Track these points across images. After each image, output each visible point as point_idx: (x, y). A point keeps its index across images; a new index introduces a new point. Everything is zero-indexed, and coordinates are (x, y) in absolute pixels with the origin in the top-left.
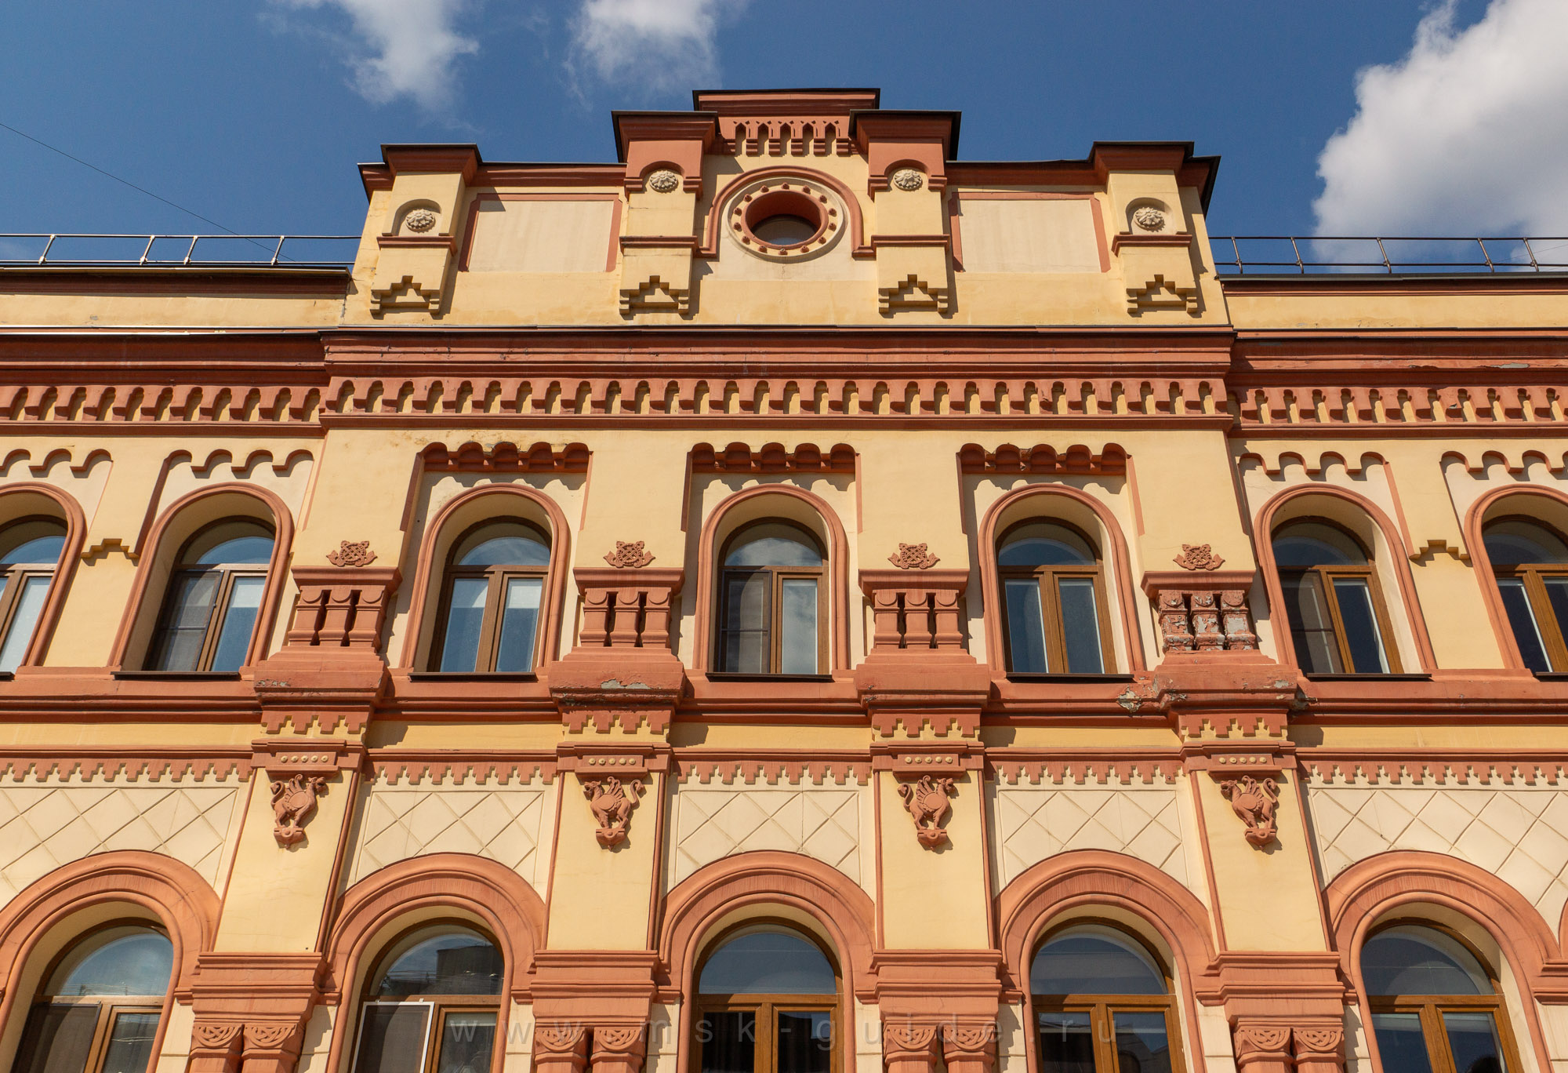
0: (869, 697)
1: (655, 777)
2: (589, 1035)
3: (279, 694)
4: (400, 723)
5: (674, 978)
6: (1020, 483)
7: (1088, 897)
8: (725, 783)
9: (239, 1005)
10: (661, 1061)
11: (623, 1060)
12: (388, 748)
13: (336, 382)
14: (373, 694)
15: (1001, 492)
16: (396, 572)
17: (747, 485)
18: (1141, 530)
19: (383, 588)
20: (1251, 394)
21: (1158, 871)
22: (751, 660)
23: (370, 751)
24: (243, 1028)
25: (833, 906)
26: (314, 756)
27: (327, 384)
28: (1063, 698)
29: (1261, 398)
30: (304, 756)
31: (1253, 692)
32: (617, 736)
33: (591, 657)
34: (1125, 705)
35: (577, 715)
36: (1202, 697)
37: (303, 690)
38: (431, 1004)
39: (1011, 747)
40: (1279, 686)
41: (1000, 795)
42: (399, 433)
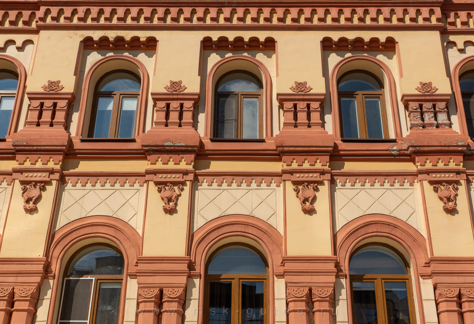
0: (281, 149)
1: (188, 183)
2: (161, 291)
3: (23, 148)
4: (76, 160)
5: (197, 267)
6: (348, 55)
7: (375, 234)
8: (218, 186)
9: (11, 279)
10: (192, 302)
11: (176, 301)
12: (72, 171)
13: (43, 9)
14: (64, 148)
15: (340, 59)
16: (72, 94)
17: (227, 56)
18: (401, 75)
19: (67, 101)
20: (452, 14)
21: (405, 223)
22: (229, 133)
23: (64, 172)
24: (13, 289)
25: (265, 238)
26: (39, 174)
27: (39, 9)
28: (366, 149)
29: (457, 16)
30: (35, 174)
31: (449, 146)
32: (171, 166)
33: (159, 131)
34: (392, 152)
35: (153, 157)
36: (426, 149)
37: (33, 146)
38: (94, 279)
39: (343, 170)
40: (460, 144)
41: (337, 191)
42: (72, 32)
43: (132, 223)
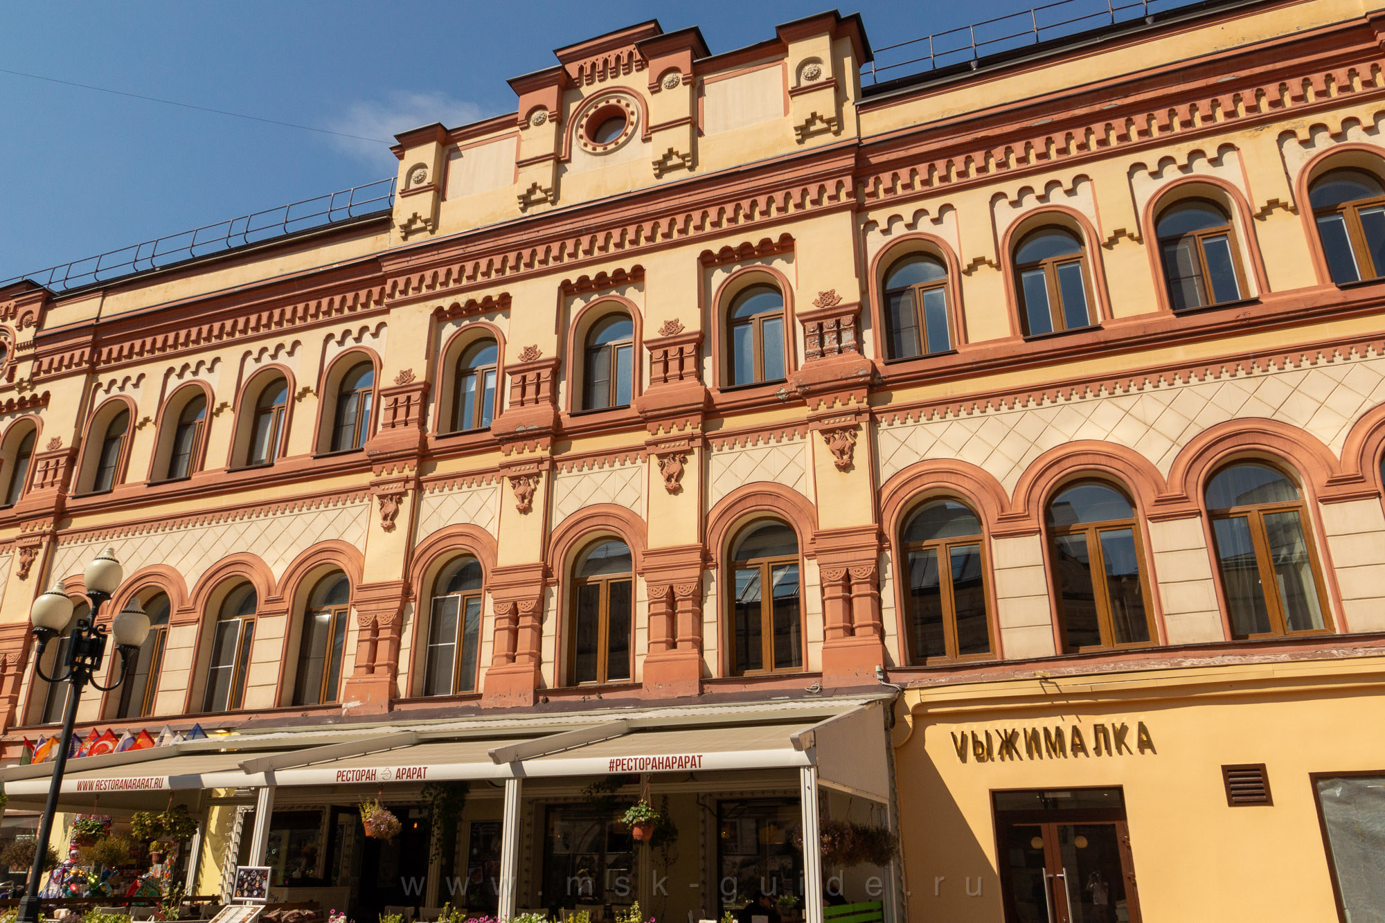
0: (643, 414)
1: (544, 473)
2: (515, 604)
3: (378, 457)
4: (434, 462)
5: (555, 573)
6: (737, 267)
7: (753, 508)
8: (579, 471)
9: (373, 606)
10: (549, 614)
11: (530, 615)
12: (430, 475)
13: (390, 282)
14: (417, 450)
15: (726, 275)
16: (425, 383)
17: (592, 299)
18: (797, 288)
19: (420, 392)
20: (871, 180)
21: (792, 490)
22: (600, 400)
24: (376, 617)
25: (627, 529)
26: (395, 485)
27: (386, 283)
28: (746, 398)
29: (878, 182)
30: (391, 486)
31: (846, 379)
32: (527, 455)
33: (513, 414)
34: (780, 397)
35: (508, 446)
36: (818, 387)
37: (387, 453)
38: (460, 595)
39: (721, 430)
40: (861, 373)
41: (713, 458)
42: (422, 304)
43: (489, 529)
